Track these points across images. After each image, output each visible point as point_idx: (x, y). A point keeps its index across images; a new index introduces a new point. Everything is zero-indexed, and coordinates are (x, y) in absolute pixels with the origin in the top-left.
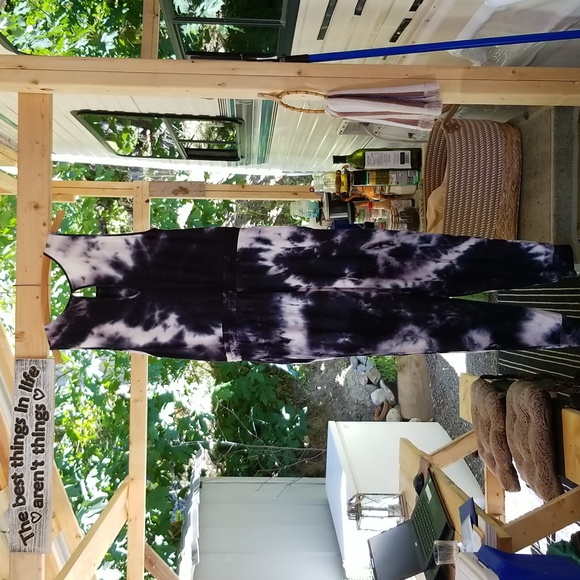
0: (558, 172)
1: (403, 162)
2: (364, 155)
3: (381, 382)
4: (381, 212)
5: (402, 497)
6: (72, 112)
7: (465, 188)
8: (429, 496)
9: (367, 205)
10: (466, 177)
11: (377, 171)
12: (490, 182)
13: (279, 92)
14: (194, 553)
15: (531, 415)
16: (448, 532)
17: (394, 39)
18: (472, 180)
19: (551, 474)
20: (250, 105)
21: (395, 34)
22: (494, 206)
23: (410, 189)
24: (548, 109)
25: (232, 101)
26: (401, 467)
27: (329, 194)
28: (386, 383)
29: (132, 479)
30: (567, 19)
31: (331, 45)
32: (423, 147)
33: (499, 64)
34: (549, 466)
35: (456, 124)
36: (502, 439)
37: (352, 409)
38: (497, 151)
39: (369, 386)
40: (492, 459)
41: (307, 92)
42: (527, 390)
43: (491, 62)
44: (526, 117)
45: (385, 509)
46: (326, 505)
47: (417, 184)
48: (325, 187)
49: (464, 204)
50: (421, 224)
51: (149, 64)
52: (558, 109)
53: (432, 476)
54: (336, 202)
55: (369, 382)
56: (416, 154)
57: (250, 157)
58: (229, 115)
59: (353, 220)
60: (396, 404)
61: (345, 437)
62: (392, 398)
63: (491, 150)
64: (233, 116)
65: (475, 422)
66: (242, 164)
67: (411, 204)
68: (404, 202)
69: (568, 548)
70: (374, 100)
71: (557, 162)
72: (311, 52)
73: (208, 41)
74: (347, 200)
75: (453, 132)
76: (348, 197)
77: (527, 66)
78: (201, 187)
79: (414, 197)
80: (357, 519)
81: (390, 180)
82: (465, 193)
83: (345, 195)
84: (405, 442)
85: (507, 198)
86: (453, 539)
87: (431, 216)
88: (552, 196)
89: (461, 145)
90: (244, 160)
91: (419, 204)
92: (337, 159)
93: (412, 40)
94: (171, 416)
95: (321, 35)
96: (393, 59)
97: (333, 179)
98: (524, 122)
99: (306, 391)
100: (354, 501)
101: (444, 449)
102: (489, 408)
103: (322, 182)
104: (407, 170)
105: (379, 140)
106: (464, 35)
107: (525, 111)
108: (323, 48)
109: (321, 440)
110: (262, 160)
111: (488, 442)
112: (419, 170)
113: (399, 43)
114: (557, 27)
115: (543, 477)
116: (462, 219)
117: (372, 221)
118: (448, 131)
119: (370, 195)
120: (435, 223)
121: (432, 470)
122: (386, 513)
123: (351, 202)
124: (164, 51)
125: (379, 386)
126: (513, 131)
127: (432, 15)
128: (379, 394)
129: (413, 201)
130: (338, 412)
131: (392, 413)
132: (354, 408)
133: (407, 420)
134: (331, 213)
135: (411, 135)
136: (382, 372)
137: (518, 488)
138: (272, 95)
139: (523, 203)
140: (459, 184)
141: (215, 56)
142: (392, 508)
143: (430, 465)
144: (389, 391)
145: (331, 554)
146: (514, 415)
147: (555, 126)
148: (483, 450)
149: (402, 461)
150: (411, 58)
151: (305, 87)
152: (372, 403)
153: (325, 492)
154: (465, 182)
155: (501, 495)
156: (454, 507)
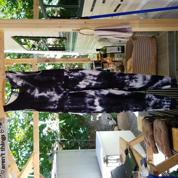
0: (170, 52)
1: (118, 50)
2: (106, 48)
3: (112, 118)
4: (112, 66)
5: (121, 156)
6: (11, 37)
7: (139, 58)
8: (130, 156)
9: (107, 64)
10: (140, 55)
11: (110, 53)
12: (147, 56)
13: (79, 29)
14: (55, 175)
15: (162, 130)
16: (137, 168)
17: (115, 11)
18: (141, 55)
19: (169, 149)
20: (69, 33)
21: (116, 9)
22: (149, 64)
23: (121, 59)
24: (166, 32)
25: (63, 32)
26: (120, 146)
27: (95, 61)
28: (113, 118)
29: (35, 153)
30: (171, 3)
31: (95, 13)
32: (125, 45)
33: (149, 18)
34: (168, 146)
35: (136, 38)
36: (152, 137)
37: (103, 127)
38: (149, 46)
39: (108, 120)
40: (149, 143)
41: (88, 29)
42: (160, 122)
43: (146, 18)
44: (158, 35)
45: (115, 160)
46: (96, 158)
47: (123, 57)
48: (94, 59)
49: (139, 63)
50: (125, 70)
51: (36, 21)
52: (169, 32)
53: (130, 150)
54: (97, 63)
55: (108, 118)
56: (123, 47)
57: (69, 49)
58: (62, 37)
59: (103, 69)
60: (117, 125)
61: (101, 136)
62: (116, 123)
63: (147, 46)
64: (63, 37)
65: (143, 132)
66: (66, 52)
67: (121, 64)
68: (119, 63)
69: (176, 173)
70: (110, 31)
71: (169, 49)
72: (89, 16)
73: (54, 13)
74: (101, 63)
75: (135, 40)
76: (101, 62)
77: (158, 18)
78: (54, 60)
79: (123, 61)
80: (107, 163)
81: (115, 56)
82: (139, 60)
83: (100, 61)
84: (121, 138)
85: (153, 61)
86: (138, 171)
87: (128, 67)
88: (168, 60)
89: (137, 45)
90: (67, 50)
91: (124, 63)
92: (98, 50)
93: (121, 11)
94: (46, 131)
95: (92, 10)
96: (114, 17)
97: (96, 56)
98: (158, 36)
99: (89, 122)
100: (105, 158)
101: (134, 140)
102: (148, 127)
103: (92, 57)
104: (120, 53)
105: (110, 43)
106: (138, 9)
107: (158, 33)
108: (92, 14)
109: (94, 137)
110: (73, 50)
111: (148, 138)
112: (124, 53)
113: (117, 12)
114: (168, 6)
115: (167, 150)
116: (139, 68)
117: (109, 69)
118: (133, 40)
119: (108, 61)
120: (130, 70)
121: (130, 148)
122: (116, 161)
123: (102, 63)
124: (41, 17)
125: (111, 120)
126: (154, 39)
127: (128, 3)
128: (111, 122)
129: (122, 63)
130: (99, 128)
131: (116, 128)
132: (104, 126)
133: (121, 130)
134: (96, 67)
135: (120, 41)
136: (112, 115)
137: (158, 152)
138: (77, 30)
139: (158, 63)
140: (138, 57)
141: (57, 18)
142: (118, 159)
143: (130, 146)
144: (115, 121)
145: (98, 173)
146: (156, 130)
147: (168, 38)
148: (146, 141)
149: (120, 144)
150: (120, 17)
151: (87, 27)
152: (109, 125)
153: (96, 153)
154: (139, 56)
155: (152, 154)
156: (138, 160)
